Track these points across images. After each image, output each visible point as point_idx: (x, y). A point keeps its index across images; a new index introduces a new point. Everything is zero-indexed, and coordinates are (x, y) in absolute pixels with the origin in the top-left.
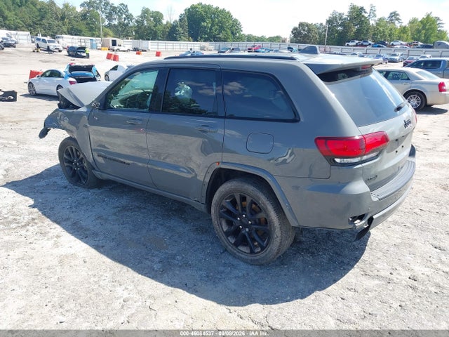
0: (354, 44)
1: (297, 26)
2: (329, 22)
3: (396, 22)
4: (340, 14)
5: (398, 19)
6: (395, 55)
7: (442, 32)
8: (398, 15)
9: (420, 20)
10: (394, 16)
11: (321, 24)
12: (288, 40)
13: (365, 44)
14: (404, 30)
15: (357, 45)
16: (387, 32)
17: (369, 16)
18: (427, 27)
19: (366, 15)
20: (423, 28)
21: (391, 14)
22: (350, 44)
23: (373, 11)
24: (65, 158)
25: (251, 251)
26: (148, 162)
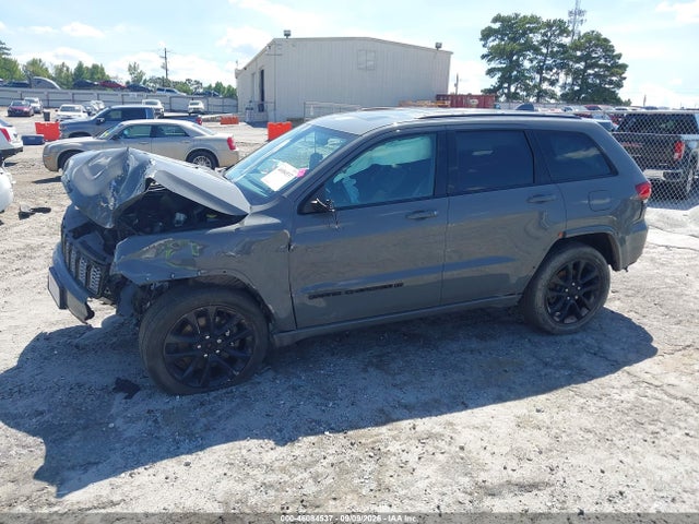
24: (168, 344)
25: (579, 317)
26: (444, 268)
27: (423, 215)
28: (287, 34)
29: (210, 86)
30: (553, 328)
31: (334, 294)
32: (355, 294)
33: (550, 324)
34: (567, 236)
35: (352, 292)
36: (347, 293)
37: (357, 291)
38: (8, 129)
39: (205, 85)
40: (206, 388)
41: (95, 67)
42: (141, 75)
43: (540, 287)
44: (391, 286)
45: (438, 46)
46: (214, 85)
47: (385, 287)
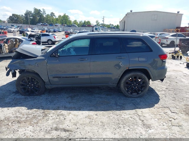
0: (40, 24)
1: (12, 15)
2: (25, 14)
3: (54, 16)
4: (30, 11)
5: (54, 15)
6: (59, 29)
7: (70, 21)
8: (54, 14)
9: (62, 16)
10: (52, 14)
11: (22, 15)
12: (6, 22)
13: (45, 24)
14: (57, 19)
15: (42, 25)
16: (51, 20)
17: (43, 13)
18: (65, 19)
19: (42, 13)
20: (64, 19)
21: (51, 13)
22: (39, 24)
23: (44, 11)
24: (21, 84)
25: (138, 94)
26: (90, 74)
27: (83, 59)
28: (131, 11)
29: (115, 26)
30: (128, 95)
31: (59, 77)
32: (65, 78)
33: (127, 94)
34: (130, 69)
35: (64, 77)
36: (62, 77)
37: (65, 77)
38: (55, 36)
39: (114, 25)
40: (29, 95)
41: (88, 21)
42: (99, 23)
43: (122, 82)
44: (75, 77)
45: (178, 12)
46: (116, 25)
47: (73, 77)
